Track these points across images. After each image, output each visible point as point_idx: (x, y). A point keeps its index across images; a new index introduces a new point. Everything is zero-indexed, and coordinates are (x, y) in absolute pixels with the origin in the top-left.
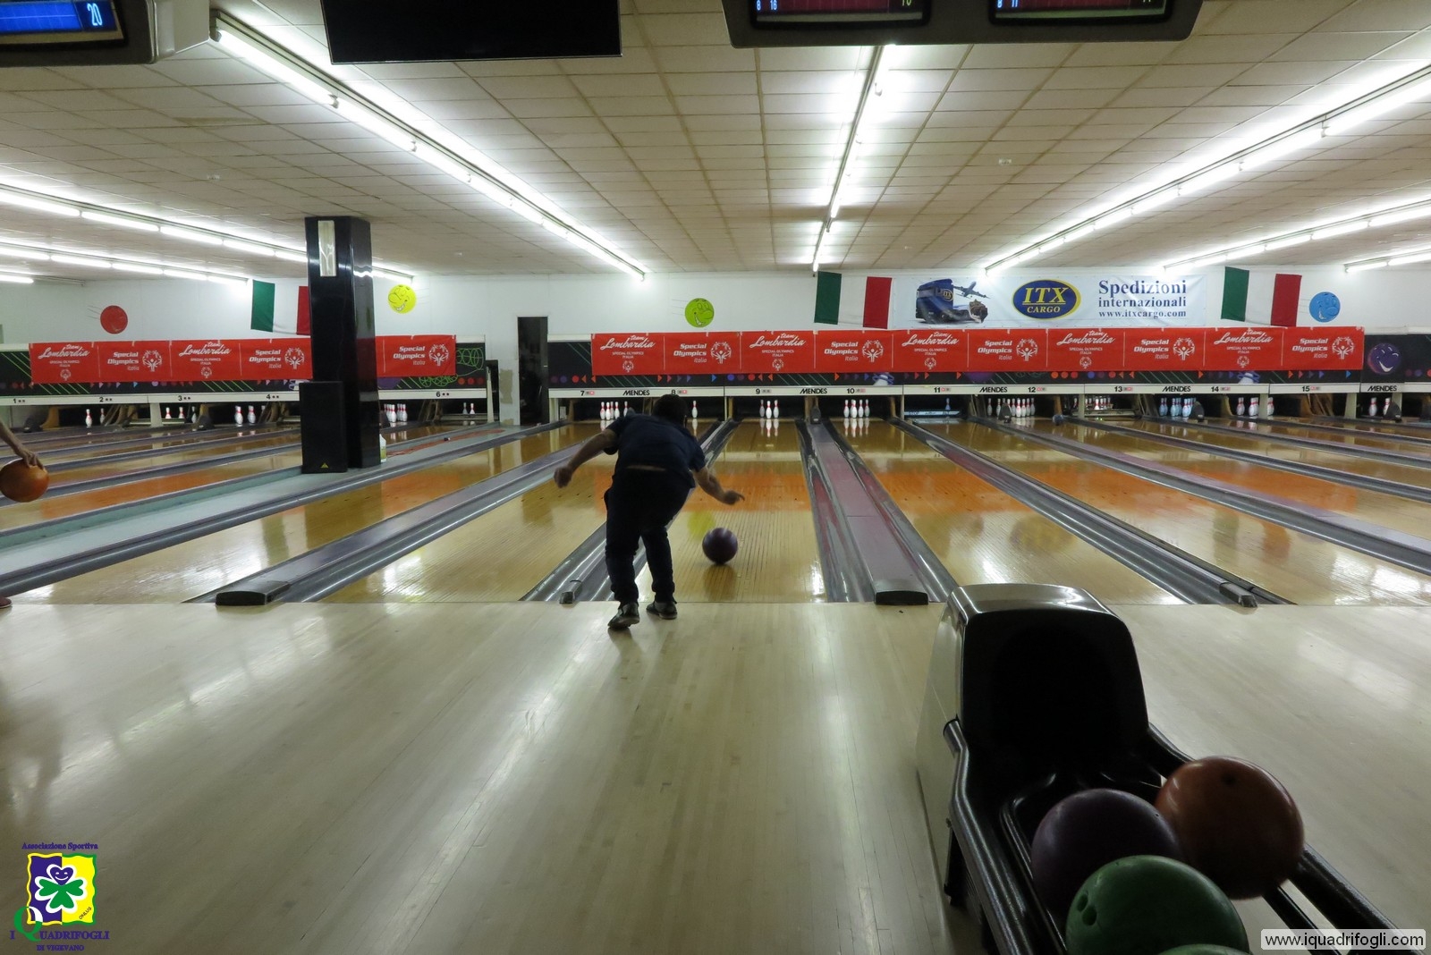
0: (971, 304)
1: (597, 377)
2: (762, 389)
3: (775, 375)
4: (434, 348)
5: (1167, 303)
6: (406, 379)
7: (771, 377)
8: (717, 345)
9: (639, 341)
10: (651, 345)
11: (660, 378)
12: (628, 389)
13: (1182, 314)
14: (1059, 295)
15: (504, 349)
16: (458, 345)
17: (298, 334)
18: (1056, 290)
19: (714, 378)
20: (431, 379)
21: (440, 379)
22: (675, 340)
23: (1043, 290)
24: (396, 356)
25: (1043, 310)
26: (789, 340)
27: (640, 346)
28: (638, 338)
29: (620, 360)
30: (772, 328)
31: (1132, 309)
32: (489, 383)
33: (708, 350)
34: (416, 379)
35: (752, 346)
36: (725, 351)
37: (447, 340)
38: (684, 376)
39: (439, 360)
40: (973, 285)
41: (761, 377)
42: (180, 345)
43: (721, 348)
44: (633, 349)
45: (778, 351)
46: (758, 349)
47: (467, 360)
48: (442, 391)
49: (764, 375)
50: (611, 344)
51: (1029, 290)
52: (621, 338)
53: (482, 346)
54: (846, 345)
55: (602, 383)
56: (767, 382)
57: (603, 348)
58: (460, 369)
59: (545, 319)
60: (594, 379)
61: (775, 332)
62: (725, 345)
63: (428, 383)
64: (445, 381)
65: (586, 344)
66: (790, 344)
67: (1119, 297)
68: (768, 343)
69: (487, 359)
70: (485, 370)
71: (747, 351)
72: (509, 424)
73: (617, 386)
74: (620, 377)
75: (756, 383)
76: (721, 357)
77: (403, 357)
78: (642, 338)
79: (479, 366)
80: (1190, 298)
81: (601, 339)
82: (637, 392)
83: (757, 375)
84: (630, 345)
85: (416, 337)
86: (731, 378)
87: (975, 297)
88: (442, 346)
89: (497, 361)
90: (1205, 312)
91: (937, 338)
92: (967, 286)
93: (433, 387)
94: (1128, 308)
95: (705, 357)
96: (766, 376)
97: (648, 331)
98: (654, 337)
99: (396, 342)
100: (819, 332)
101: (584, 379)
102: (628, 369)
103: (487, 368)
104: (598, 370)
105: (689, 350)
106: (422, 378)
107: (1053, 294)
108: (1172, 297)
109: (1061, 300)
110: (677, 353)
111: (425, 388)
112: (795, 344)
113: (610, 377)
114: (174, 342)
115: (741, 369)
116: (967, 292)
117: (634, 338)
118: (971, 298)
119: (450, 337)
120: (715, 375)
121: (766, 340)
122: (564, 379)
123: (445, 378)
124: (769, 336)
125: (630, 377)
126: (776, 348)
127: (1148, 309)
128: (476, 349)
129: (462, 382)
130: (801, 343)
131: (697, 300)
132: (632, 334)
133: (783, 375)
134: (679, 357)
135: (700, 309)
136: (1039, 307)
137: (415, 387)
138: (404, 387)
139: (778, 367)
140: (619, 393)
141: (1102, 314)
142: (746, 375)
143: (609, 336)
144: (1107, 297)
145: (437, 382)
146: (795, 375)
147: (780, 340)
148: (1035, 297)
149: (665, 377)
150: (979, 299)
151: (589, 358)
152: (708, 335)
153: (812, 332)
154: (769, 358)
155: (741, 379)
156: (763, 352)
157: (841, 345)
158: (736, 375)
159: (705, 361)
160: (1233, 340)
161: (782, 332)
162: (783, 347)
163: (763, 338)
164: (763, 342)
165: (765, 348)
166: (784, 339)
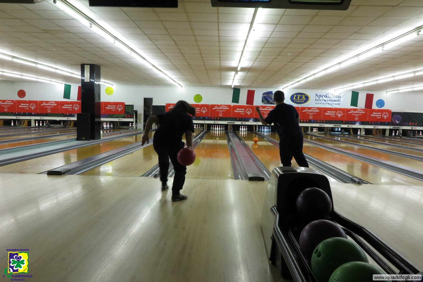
4: (118, 106)
5: (335, 101)
6: (110, 115)
7: (218, 118)
13: (339, 104)
14: (304, 97)
15: (139, 107)
16: (126, 105)
17: (77, 100)
18: (303, 96)
19: (202, 118)
21: (120, 115)
23: (299, 96)
24: (107, 108)
25: (299, 101)
26: (224, 107)
31: (325, 102)
32: (134, 117)
33: (200, 110)
34: (112, 115)
36: (205, 110)
37: (122, 104)
39: (120, 109)
41: (215, 118)
42: (42, 102)
43: (204, 109)
46: (215, 110)
47: (128, 110)
48: (120, 119)
49: (216, 117)
50: (171, 107)
51: (295, 96)
53: (133, 106)
56: (217, 120)
57: (169, 108)
58: (126, 112)
59: (152, 99)
61: (220, 105)
62: (205, 108)
63: (116, 116)
64: (121, 116)
65: (164, 107)
66: (224, 108)
67: (321, 98)
68: (218, 108)
69: (134, 110)
71: (212, 110)
72: (140, 129)
75: (214, 120)
76: (204, 112)
77: (109, 108)
79: (132, 112)
80: (342, 99)
81: (168, 105)
83: (214, 117)
85: (113, 102)
88: (121, 106)
89: (137, 111)
90: (346, 104)
91: (267, 108)
93: (118, 117)
94: (324, 102)
99: (107, 104)
100: (233, 105)
103: (134, 112)
106: (114, 115)
107: (302, 97)
108: (336, 99)
109: (304, 99)
111: (115, 118)
112: (226, 109)
114: (40, 101)
115: (210, 115)
124: (218, 106)
126: (220, 110)
127: (329, 102)
128: (131, 107)
129: (126, 116)
130: (228, 108)
131: (197, 95)
133: (222, 118)
135: (198, 97)
136: (298, 100)
137: (112, 117)
138: (109, 117)
139: (221, 115)
141: (316, 103)
142: (211, 117)
143: (170, 104)
144: (318, 98)
145: (119, 116)
146: (225, 118)
147: (221, 107)
148: (297, 98)
152: (200, 105)
153: (231, 105)
154: (218, 113)
155: (210, 118)
156: (217, 111)
157: (240, 109)
158: (208, 117)
159: (199, 113)
160: (354, 112)
161: (222, 105)
162: (222, 109)
163: (216, 106)
164: (217, 108)
165: (217, 109)
166: (223, 107)
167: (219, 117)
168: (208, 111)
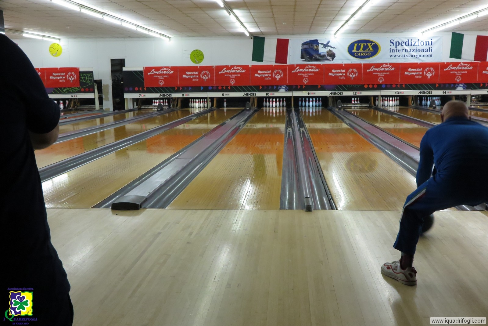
0: (327, 52)
1: (146, 88)
2: (225, 93)
3: (231, 87)
4: (69, 74)
5: (423, 51)
6: (56, 88)
7: (229, 88)
8: (203, 72)
9: (166, 71)
10: (172, 72)
11: (176, 88)
12: (161, 94)
13: (430, 56)
14: (370, 47)
15: (104, 74)
16: (80, 72)
18: (369, 44)
19: (202, 88)
20: (68, 89)
21: (72, 89)
22: (183, 70)
23: (362, 45)
24: (51, 77)
25: (362, 54)
26: (238, 69)
27: (167, 73)
28: (166, 69)
29: (157, 79)
30: (230, 64)
31: (406, 54)
32: (96, 91)
33: (199, 75)
34: (61, 88)
35: (220, 73)
36: (207, 75)
37: (75, 70)
38: (188, 87)
39: (71, 79)
40: (329, 42)
41: (224, 88)
43: (205, 74)
44: (163, 74)
45: (233, 75)
46: (223, 74)
47: (85, 79)
48: (73, 95)
49: (226, 87)
50: (153, 72)
51: (356, 45)
52: (157, 69)
53: (92, 72)
54: (265, 72)
55: (149, 91)
56: (227, 90)
57: (149, 74)
58: (81, 84)
60: (145, 89)
61: (231, 66)
62: (207, 72)
63: (67, 91)
64: (75, 90)
65: (141, 72)
66: (238, 71)
67: (399, 47)
68: (228, 71)
69: (95, 79)
70: (94, 85)
71: (217, 75)
72: (108, 109)
73: (156, 92)
74: (157, 88)
75: (222, 90)
76: (205, 78)
77: (55, 78)
78: (167, 69)
79: (91, 82)
80: (434, 48)
81: (148, 69)
82: (166, 95)
83: (222, 87)
84: (162, 73)
85: (60, 68)
86: (210, 88)
87: (329, 48)
88: (73, 73)
89: (100, 80)
90: (442, 55)
91: (309, 68)
92: (325, 43)
93: (69, 92)
94: (404, 53)
95: (197, 78)
96: (227, 87)
97: (170, 65)
98: (173, 68)
99: (51, 71)
100: (252, 65)
101: (141, 89)
102: (161, 84)
103: (95, 84)
104: (147, 84)
105: (190, 75)
106: (64, 88)
107: (367, 46)
108: (425, 47)
109: (371, 49)
110: (184, 76)
111: (65, 93)
112: (241, 72)
113: (153, 88)
115: (215, 84)
116: (325, 46)
117: (164, 69)
118: (328, 49)
119: (76, 68)
120: (203, 87)
121: (226, 70)
122: (131, 89)
123: (75, 88)
124: (228, 68)
125: (162, 88)
126: (231, 73)
127: (414, 54)
128: (89, 74)
129: (83, 90)
130: (244, 71)
131: (196, 50)
132: (163, 67)
133: (236, 87)
134: (185, 78)
135: (197, 55)
136: (361, 53)
137: (60, 93)
138: (56, 93)
139: (232, 83)
140: (157, 95)
141: (391, 56)
142: (217, 87)
143: (152, 68)
144: (394, 47)
145: (71, 90)
146: (241, 87)
147: (233, 70)
148: (358, 48)
149: (179, 88)
150: (331, 49)
151: (143, 79)
152: (199, 68)
153: (249, 66)
154: (229, 78)
155: (215, 88)
156: (226, 75)
157: (263, 72)
158: (213, 87)
159: (198, 80)
160: (454, 68)
161: (235, 66)
162: (235, 73)
163: (225, 68)
164: (225, 71)
165: (226, 73)
166: (235, 69)
167: (231, 86)
168: (212, 76)
